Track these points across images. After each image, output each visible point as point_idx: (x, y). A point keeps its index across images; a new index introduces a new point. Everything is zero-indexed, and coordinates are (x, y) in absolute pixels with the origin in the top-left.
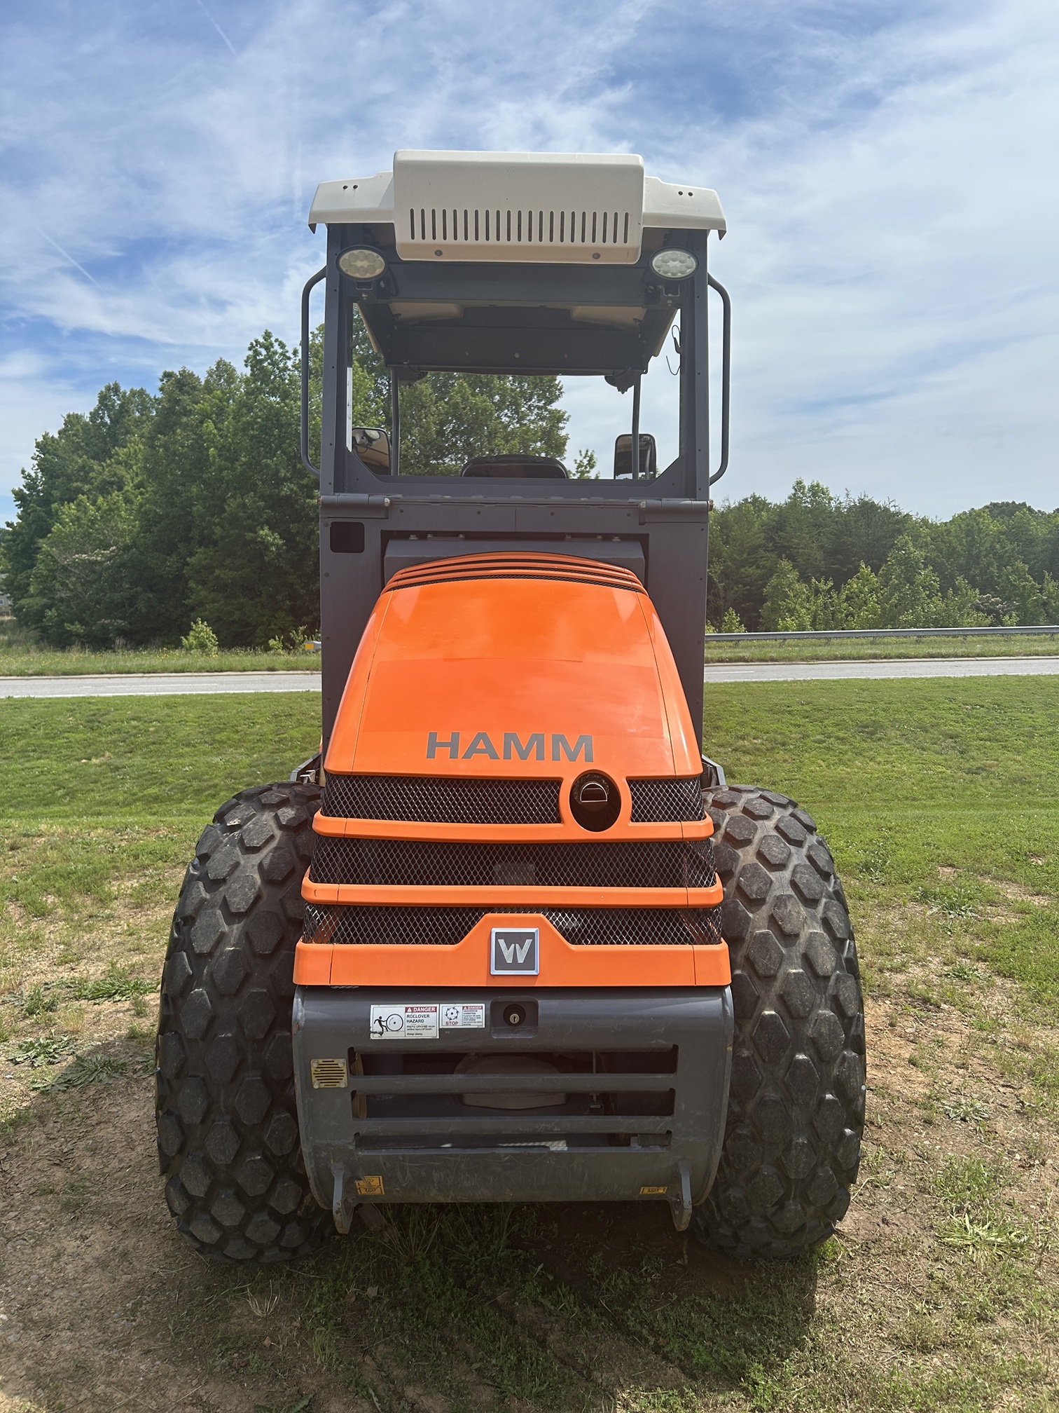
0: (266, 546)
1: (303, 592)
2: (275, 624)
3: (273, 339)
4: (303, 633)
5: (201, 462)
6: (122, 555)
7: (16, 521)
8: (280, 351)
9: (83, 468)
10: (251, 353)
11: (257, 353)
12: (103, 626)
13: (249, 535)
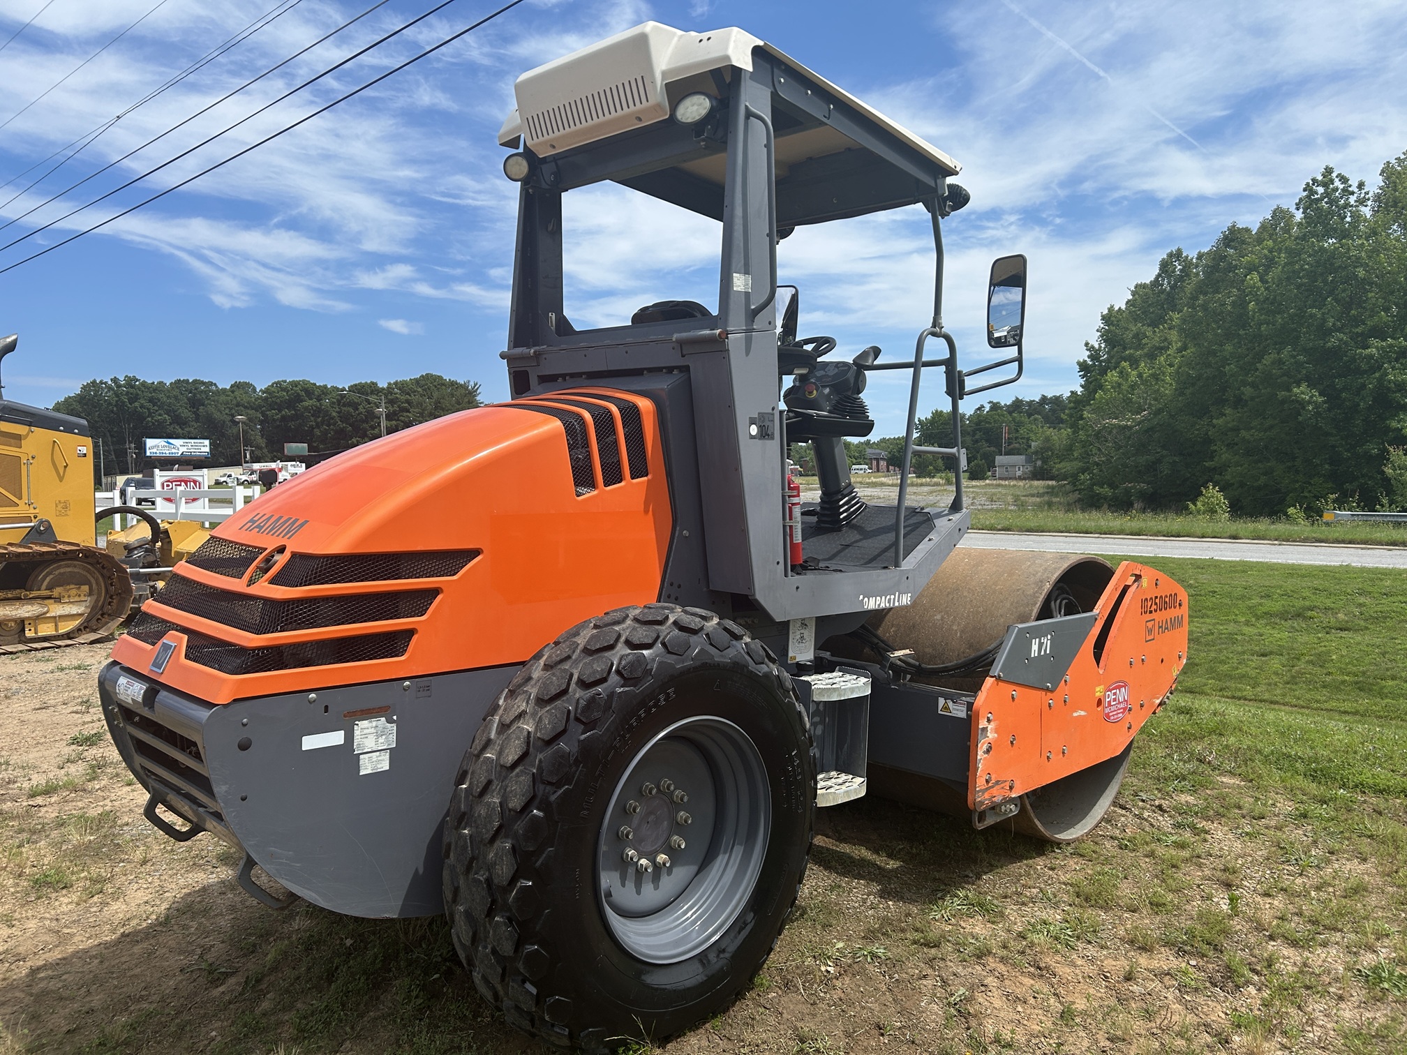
0: (1303, 404)
1: (1346, 455)
2: (1310, 491)
3: (1334, 175)
4: (1334, 501)
5: (1241, 319)
6: (1152, 419)
7: (1079, 390)
8: (1341, 186)
9: (1136, 336)
10: (1305, 194)
11: (1312, 192)
12: (1126, 489)
13: (1282, 394)
